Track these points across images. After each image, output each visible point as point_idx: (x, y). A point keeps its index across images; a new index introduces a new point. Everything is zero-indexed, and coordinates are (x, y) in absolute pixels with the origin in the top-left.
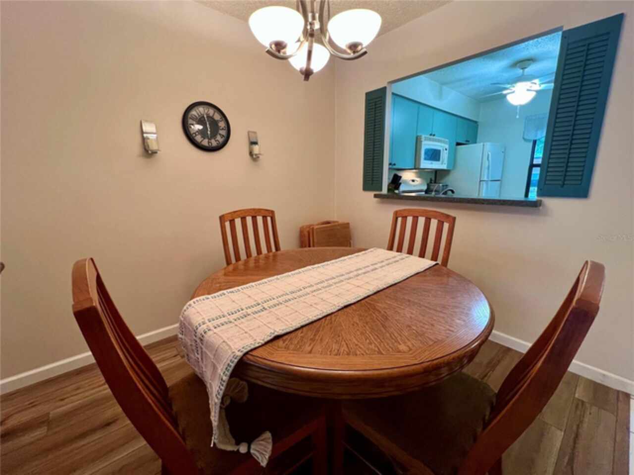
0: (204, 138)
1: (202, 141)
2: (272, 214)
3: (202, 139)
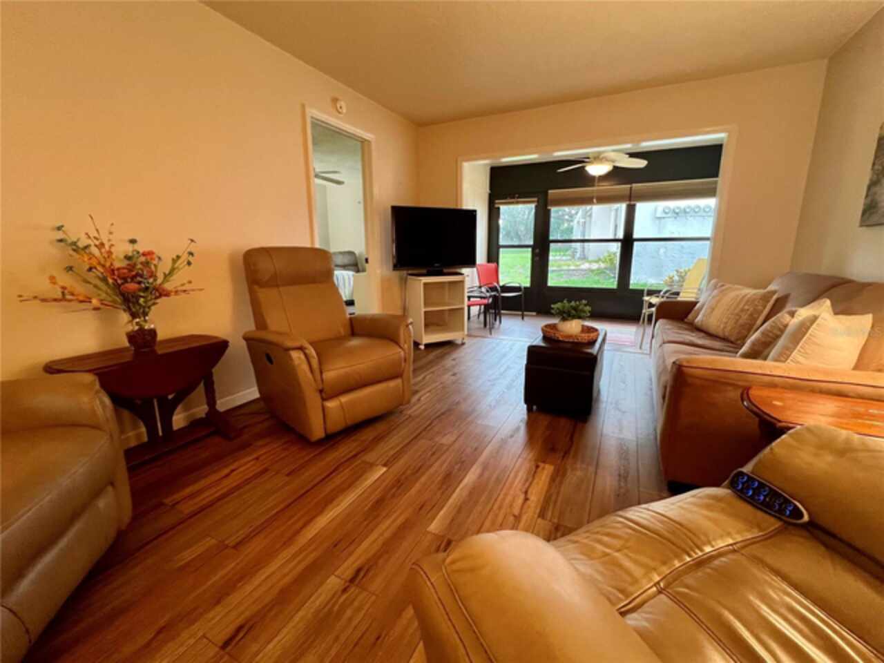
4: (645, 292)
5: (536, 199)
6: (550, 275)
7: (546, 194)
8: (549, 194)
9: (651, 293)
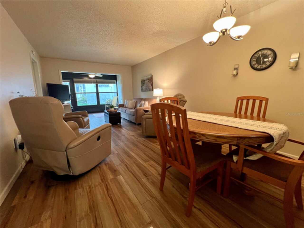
0: (259, 65)
1: (257, 66)
2: (267, 100)
3: (258, 65)
4: (105, 105)
5: (69, 81)
6: (78, 103)
7: (73, 80)
8: (74, 80)
9: (106, 105)
